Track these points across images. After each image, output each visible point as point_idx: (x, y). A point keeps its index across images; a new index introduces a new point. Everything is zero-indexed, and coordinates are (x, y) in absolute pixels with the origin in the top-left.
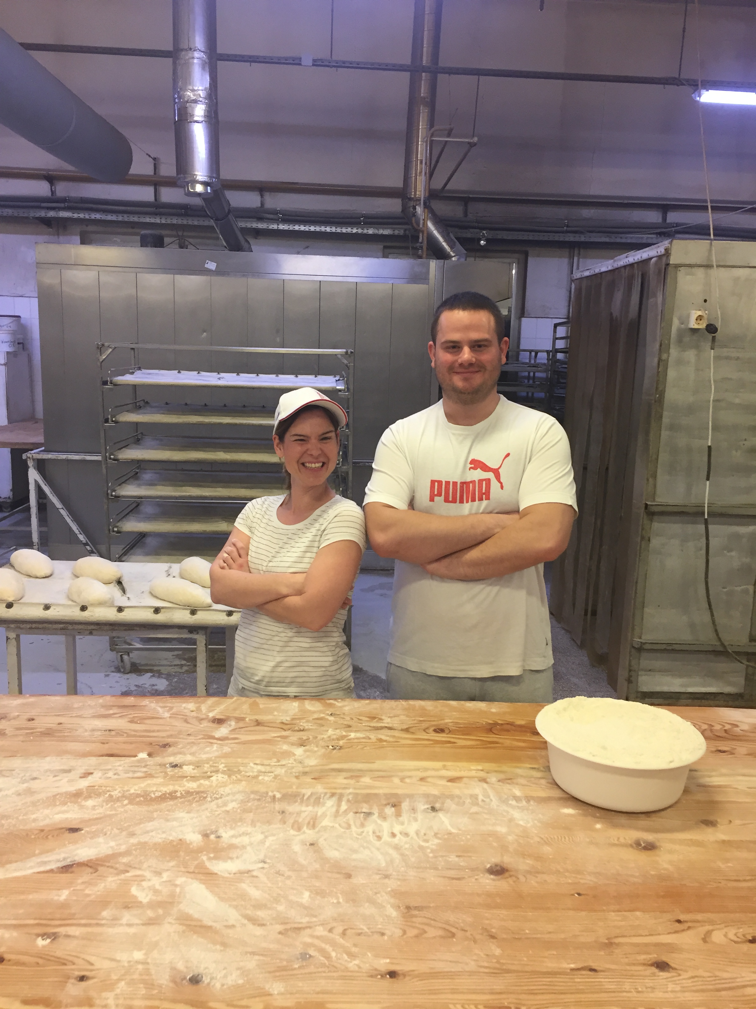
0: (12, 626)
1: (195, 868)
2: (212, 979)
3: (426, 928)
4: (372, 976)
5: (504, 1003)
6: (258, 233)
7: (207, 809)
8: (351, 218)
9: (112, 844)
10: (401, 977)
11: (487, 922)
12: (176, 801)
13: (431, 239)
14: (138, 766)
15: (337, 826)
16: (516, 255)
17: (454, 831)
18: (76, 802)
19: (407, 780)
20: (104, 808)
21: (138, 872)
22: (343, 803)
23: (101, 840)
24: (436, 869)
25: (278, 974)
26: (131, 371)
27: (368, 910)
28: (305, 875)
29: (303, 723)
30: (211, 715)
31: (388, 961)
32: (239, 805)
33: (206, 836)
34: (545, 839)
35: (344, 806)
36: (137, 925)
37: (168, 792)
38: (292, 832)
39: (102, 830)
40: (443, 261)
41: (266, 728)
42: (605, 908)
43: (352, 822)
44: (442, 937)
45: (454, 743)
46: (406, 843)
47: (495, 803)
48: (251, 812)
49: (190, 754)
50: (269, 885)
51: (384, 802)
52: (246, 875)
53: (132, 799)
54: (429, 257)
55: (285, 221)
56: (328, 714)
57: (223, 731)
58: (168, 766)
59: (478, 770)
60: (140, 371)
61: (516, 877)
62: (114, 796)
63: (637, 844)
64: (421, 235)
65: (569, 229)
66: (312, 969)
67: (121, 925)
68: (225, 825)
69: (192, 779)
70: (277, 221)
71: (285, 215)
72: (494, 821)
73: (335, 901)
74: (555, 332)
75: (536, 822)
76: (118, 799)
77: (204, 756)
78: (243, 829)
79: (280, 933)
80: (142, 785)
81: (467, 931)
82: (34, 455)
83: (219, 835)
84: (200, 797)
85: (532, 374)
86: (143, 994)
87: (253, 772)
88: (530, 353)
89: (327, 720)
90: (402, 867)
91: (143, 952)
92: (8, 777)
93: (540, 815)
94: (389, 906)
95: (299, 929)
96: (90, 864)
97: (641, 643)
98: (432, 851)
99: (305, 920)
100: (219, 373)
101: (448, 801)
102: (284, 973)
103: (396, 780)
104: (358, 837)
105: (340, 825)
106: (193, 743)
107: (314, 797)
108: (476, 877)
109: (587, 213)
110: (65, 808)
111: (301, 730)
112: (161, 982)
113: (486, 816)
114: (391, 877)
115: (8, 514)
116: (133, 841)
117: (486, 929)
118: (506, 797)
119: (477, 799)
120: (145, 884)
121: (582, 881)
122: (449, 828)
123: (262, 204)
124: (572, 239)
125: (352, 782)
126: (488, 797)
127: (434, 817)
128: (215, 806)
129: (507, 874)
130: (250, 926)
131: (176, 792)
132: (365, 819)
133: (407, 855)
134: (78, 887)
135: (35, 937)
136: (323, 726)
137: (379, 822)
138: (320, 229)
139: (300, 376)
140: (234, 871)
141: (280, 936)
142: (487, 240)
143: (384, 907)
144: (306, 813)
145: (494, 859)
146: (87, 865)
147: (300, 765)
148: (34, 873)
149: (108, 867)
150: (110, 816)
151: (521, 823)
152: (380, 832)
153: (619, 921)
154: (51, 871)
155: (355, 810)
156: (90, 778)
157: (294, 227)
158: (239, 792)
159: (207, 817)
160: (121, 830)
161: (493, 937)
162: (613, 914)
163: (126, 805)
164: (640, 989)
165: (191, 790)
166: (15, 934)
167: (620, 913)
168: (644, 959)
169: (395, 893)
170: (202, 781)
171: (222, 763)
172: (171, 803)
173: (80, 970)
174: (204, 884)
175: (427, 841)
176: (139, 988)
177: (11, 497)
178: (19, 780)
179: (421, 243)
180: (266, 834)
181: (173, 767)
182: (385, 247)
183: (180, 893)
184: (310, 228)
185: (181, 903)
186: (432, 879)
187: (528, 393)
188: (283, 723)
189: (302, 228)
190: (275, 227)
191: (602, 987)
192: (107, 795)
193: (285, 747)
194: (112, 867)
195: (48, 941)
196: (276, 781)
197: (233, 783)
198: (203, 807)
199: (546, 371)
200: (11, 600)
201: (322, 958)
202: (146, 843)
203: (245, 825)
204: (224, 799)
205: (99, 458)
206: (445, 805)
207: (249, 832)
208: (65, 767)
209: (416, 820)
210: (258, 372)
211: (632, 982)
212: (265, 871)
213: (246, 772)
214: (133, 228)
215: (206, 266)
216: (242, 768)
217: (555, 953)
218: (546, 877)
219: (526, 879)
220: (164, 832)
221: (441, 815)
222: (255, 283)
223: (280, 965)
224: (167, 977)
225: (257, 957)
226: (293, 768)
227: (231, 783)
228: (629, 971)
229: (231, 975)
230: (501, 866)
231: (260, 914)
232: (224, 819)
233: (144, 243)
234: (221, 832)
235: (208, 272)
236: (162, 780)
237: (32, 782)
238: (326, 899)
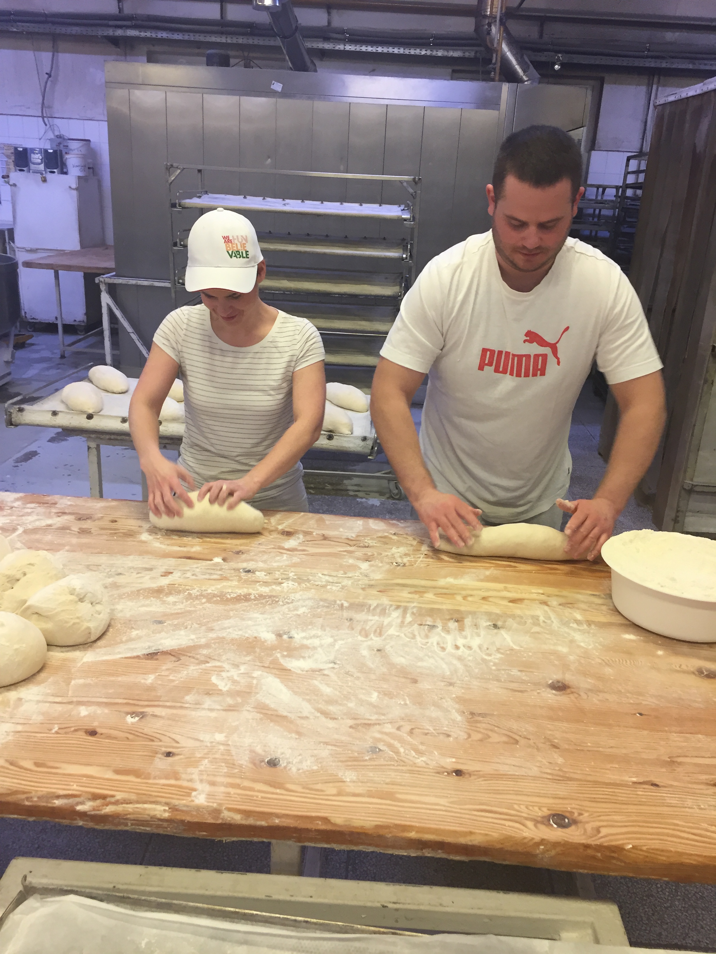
0: (93, 436)
1: (270, 663)
2: (289, 763)
3: (490, 733)
4: (438, 773)
5: (567, 808)
6: (323, 54)
7: (279, 612)
8: (422, 38)
9: (193, 637)
10: (467, 776)
11: (550, 732)
12: (250, 603)
13: (505, 61)
14: (214, 569)
15: (402, 635)
16: (592, 82)
17: (515, 647)
18: (158, 598)
19: (470, 599)
20: (184, 604)
21: (218, 664)
22: (408, 615)
23: (182, 632)
24: (499, 680)
25: (350, 763)
26: (198, 195)
27: (434, 713)
28: (373, 677)
29: (368, 540)
30: (280, 527)
31: (454, 760)
32: (309, 610)
33: (279, 635)
34: (606, 661)
35: (409, 618)
36: (218, 710)
37: (243, 594)
38: (360, 638)
39: (183, 624)
40: (516, 84)
41: (332, 543)
42: (666, 729)
43: (416, 633)
44: (505, 743)
45: (515, 567)
46: (470, 655)
47: (556, 624)
48: (320, 617)
49: (262, 562)
50: (340, 683)
51: (448, 617)
52: (317, 673)
53: (210, 598)
54: (501, 80)
55: (352, 41)
56: (391, 534)
57: (291, 543)
58: (241, 570)
59: (539, 593)
60: (206, 195)
61: (578, 694)
62: (193, 595)
63: (700, 672)
64: (494, 55)
65: (651, 54)
66: (382, 762)
67: (204, 709)
68: (297, 628)
69: (264, 584)
70: (344, 41)
71: (353, 35)
72: (555, 641)
73: (402, 703)
74: (627, 165)
75: (597, 644)
76: (197, 598)
77: (275, 565)
78: (313, 632)
79: (351, 727)
80: (219, 587)
81: (530, 739)
82: (106, 279)
83: (291, 635)
84: (273, 601)
85: (597, 211)
86: (225, 772)
87: (322, 581)
88: (598, 189)
89: (391, 539)
90: (467, 677)
91: (224, 735)
92: (95, 571)
93: (601, 639)
94: (454, 711)
95: (369, 725)
96: (173, 654)
97: (693, 485)
98: (495, 664)
99: (374, 717)
100: (284, 200)
101: (510, 620)
102: (356, 763)
103: (459, 598)
104: (423, 646)
105: (405, 635)
106: (264, 552)
107: (380, 608)
108: (538, 691)
109: (670, 36)
110: (148, 602)
111: (366, 547)
112: (241, 762)
113: (547, 636)
114: (455, 685)
115: (82, 336)
116: (212, 635)
117: (548, 739)
118: (567, 619)
119: (538, 620)
120: (224, 674)
121: (644, 703)
122: (511, 644)
123: (329, 23)
124: (653, 65)
125: (416, 596)
126: (550, 618)
127: (496, 634)
128: (287, 610)
129: (568, 691)
130: (323, 719)
131: (250, 594)
132: (429, 631)
133: (470, 666)
134: (163, 673)
135: (124, 715)
136: (387, 544)
137: (443, 634)
138: (388, 50)
139: (364, 205)
140: (306, 669)
141: (351, 730)
142: (562, 65)
143: (449, 711)
144: (373, 622)
145: (556, 676)
146: (170, 654)
147: (366, 578)
148: (122, 658)
149: (190, 657)
150: (189, 612)
151: (582, 644)
152: (443, 643)
153: (682, 742)
154: (138, 657)
155: (419, 623)
156: (170, 576)
157: (361, 48)
158: (309, 599)
159: (280, 619)
160: (201, 624)
161: (555, 746)
162: (675, 735)
163: (204, 603)
164: (702, 806)
165: (264, 594)
166: (106, 711)
167: (682, 735)
168: (706, 779)
169: (459, 700)
170: (274, 587)
171: (292, 572)
172: (246, 604)
173: (166, 747)
174: (279, 678)
175: (490, 655)
176: (222, 766)
177: (85, 320)
178: (105, 574)
179: (495, 64)
180: (336, 638)
181: (246, 572)
182: (454, 71)
183: (257, 684)
184: (377, 49)
185: (258, 693)
186: (495, 689)
187: (591, 231)
188: (348, 539)
189: (370, 49)
190: (341, 47)
191: (664, 801)
192: (186, 593)
193: (351, 561)
194: (193, 658)
195: (137, 719)
196: (343, 591)
197: (303, 590)
198: (276, 610)
199: (614, 208)
200: (91, 411)
201: (391, 753)
202: (223, 638)
203: (315, 628)
204: (294, 604)
205: (167, 285)
206: (507, 623)
207: (319, 635)
208: (147, 566)
209: (479, 635)
210: (322, 200)
211: (693, 799)
212: (335, 671)
213: (315, 581)
214: (199, 48)
215: (272, 87)
216: (311, 578)
217: (617, 766)
218: (607, 696)
219: (588, 696)
220: (240, 630)
221: (503, 632)
222: (320, 106)
223: (351, 755)
224: (247, 759)
225: (330, 747)
226: (359, 580)
227: (301, 590)
228: (691, 788)
229: (306, 761)
230: (562, 683)
231: (332, 708)
232: (296, 622)
233: (210, 62)
234: (293, 633)
235: (273, 94)
236: (237, 583)
237: (117, 577)
238: (394, 700)
